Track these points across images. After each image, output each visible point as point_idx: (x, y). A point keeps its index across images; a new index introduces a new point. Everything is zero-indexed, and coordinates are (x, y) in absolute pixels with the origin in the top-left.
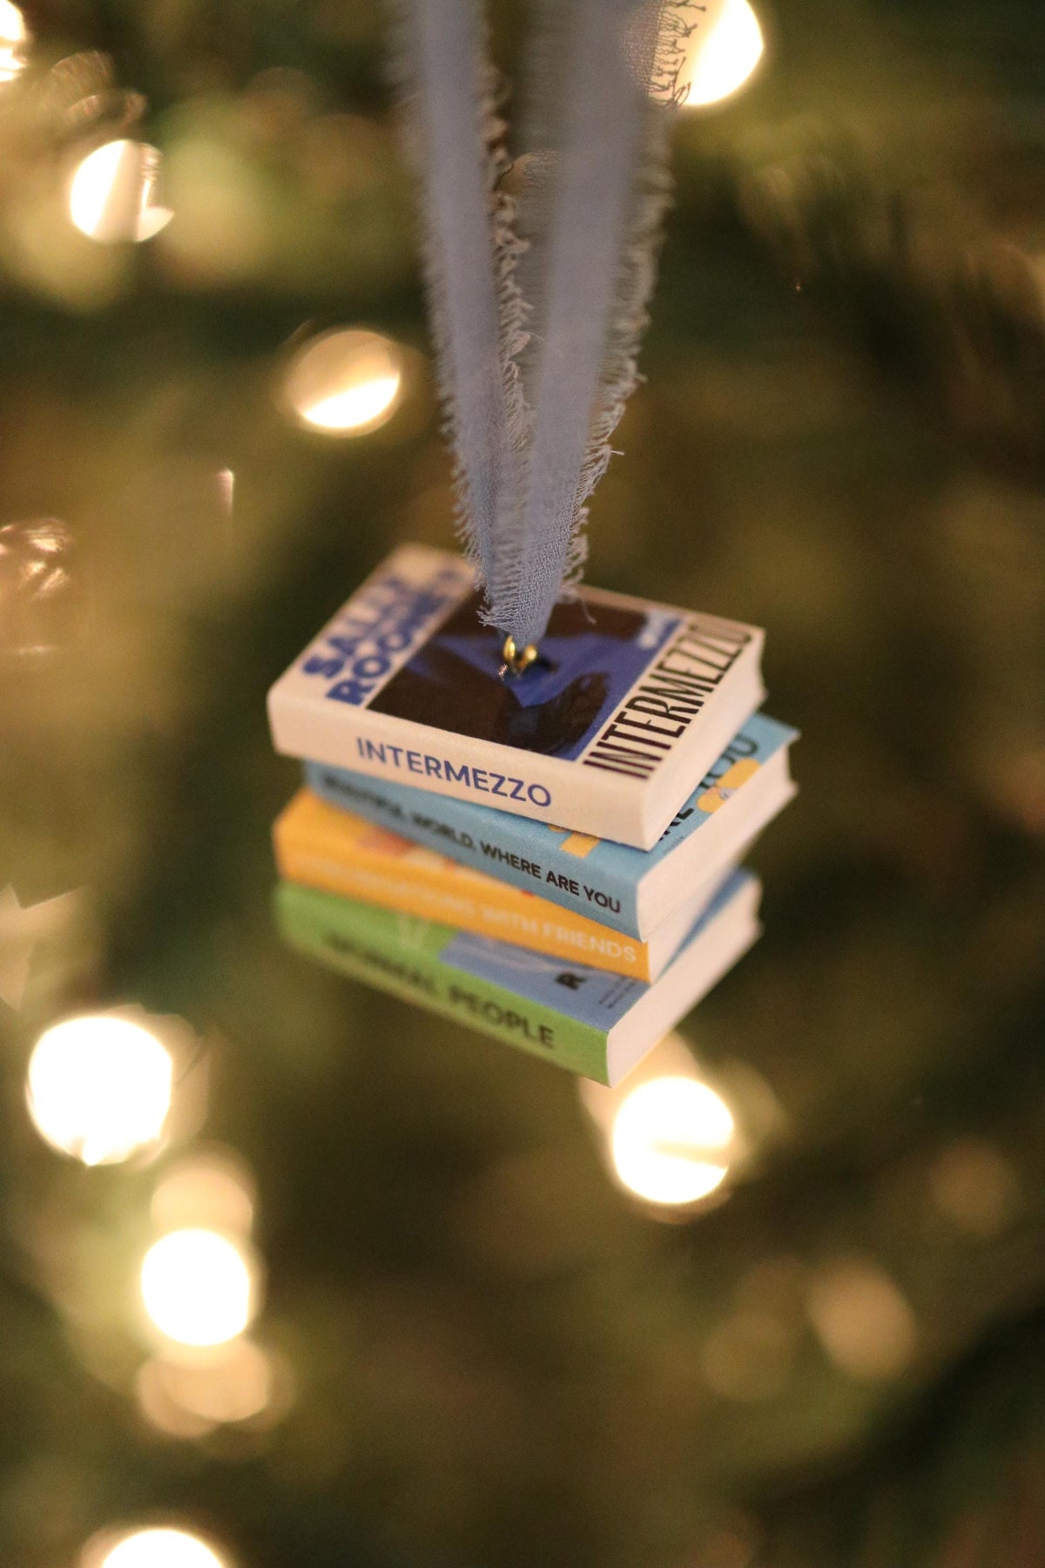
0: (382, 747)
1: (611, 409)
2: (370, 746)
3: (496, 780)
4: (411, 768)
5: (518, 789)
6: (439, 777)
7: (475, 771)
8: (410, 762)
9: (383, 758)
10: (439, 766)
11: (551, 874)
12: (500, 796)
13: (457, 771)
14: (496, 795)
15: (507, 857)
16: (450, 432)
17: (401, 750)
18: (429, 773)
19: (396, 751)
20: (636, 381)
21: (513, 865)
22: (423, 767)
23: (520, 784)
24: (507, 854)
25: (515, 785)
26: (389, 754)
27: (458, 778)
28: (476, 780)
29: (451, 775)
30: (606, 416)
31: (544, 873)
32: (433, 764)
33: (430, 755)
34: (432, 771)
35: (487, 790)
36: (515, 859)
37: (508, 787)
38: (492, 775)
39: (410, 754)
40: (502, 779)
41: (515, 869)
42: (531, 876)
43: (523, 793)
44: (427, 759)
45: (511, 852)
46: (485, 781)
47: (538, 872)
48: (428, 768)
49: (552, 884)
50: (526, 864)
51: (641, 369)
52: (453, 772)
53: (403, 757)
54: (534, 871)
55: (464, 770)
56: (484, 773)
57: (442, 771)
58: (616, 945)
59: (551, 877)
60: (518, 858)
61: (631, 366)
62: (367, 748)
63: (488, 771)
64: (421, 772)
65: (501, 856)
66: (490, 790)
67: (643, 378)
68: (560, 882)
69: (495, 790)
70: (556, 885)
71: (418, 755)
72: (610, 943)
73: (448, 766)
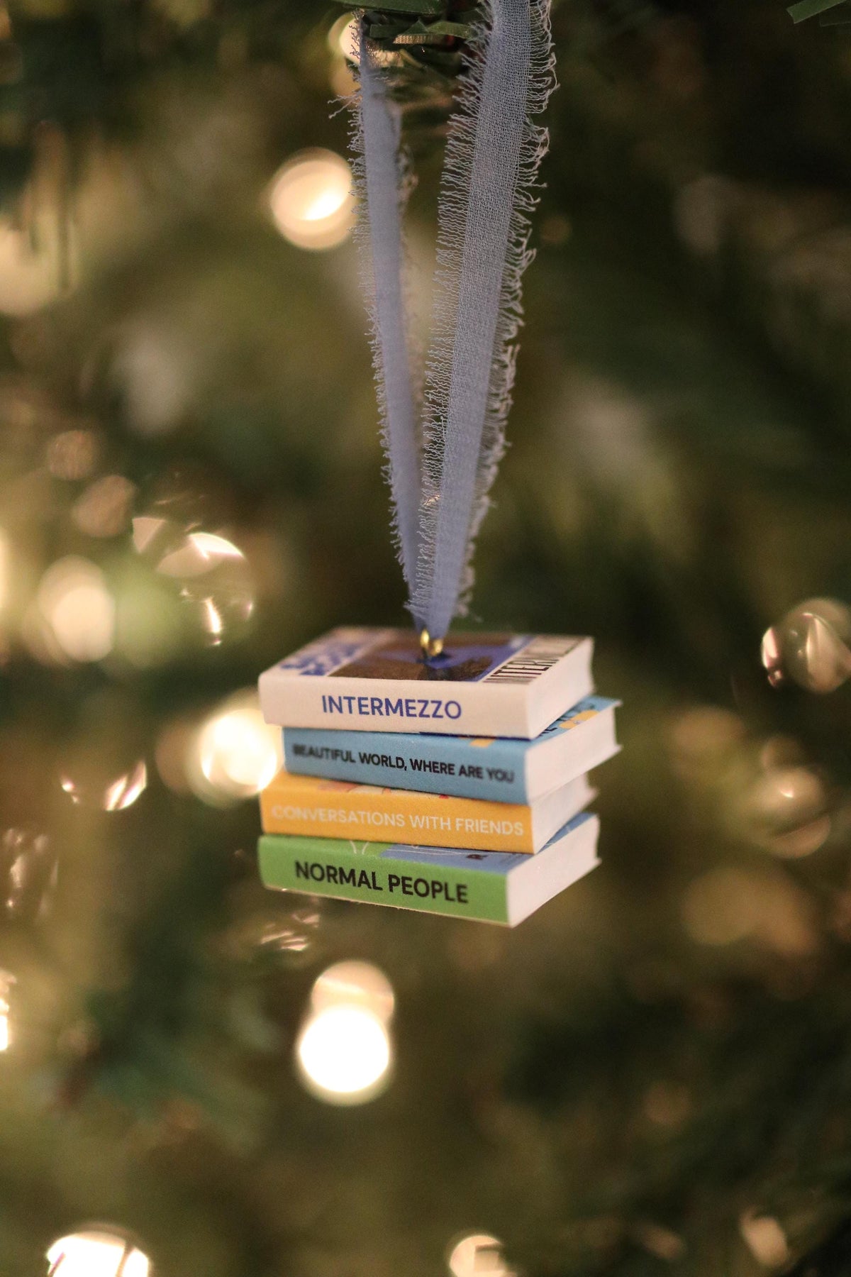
0: (340, 698)
1: (488, 467)
2: (331, 699)
3: (422, 705)
4: (361, 712)
5: (437, 709)
6: (381, 714)
7: (407, 701)
8: (360, 706)
9: (340, 710)
10: (381, 704)
11: (462, 767)
12: (425, 718)
13: (394, 705)
14: (422, 718)
15: (429, 766)
16: (386, 473)
17: (354, 698)
18: (374, 713)
19: (350, 699)
20: (505, 447)
21: (435, 771)
22: (369, 709)
23: (439, 703)
24: (430, 762)
25: (436, 705)
26: (345, 703)
27: (395, 711)
28: (408, 708)
29: (390, 709)
30: (485, 472)
31: (457, 770)
32: (377, 704)
33: (374, 697)
34: (376, 710)
35: (415, 715)
36: (436, 765)
37: (430, 709)
38: (419, 701)
39: (360, 699)
40: (426, 702)
41: (436, 774)
42: (449, 776)
43: (441, 711)
44: (373, 700)
45: (433, 760)
46: (414, 708)
47: (453, 769)
48: (373, 707)
49: (463, 776)
50: (443, 766)
51: (507, 438)
52: (391, 707)
53: (355, 704)
54: (450, 769)
55: (400, 702)
56: (413, 701)
57: (383, 709)
58: (509, 824)
59: (462, 771)
60: (437, 763)
61: (501, 438)
62: (330, 703)
63: (416, 699)
64: (368, 713)
65: (425, 766)
66: (418, 715)
67: (509, 444)
68: (470, 772)
69: (421, 715)
70: (466, 775)
71: (366, 699)
72: (504, 823)
73: (387, 701)
